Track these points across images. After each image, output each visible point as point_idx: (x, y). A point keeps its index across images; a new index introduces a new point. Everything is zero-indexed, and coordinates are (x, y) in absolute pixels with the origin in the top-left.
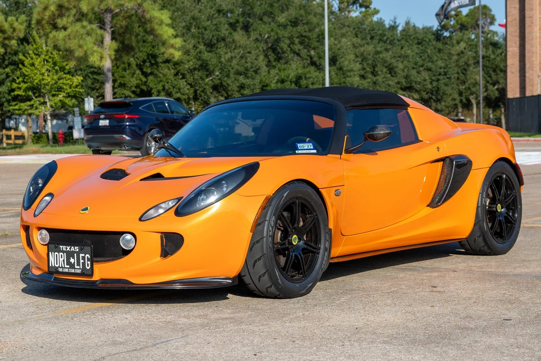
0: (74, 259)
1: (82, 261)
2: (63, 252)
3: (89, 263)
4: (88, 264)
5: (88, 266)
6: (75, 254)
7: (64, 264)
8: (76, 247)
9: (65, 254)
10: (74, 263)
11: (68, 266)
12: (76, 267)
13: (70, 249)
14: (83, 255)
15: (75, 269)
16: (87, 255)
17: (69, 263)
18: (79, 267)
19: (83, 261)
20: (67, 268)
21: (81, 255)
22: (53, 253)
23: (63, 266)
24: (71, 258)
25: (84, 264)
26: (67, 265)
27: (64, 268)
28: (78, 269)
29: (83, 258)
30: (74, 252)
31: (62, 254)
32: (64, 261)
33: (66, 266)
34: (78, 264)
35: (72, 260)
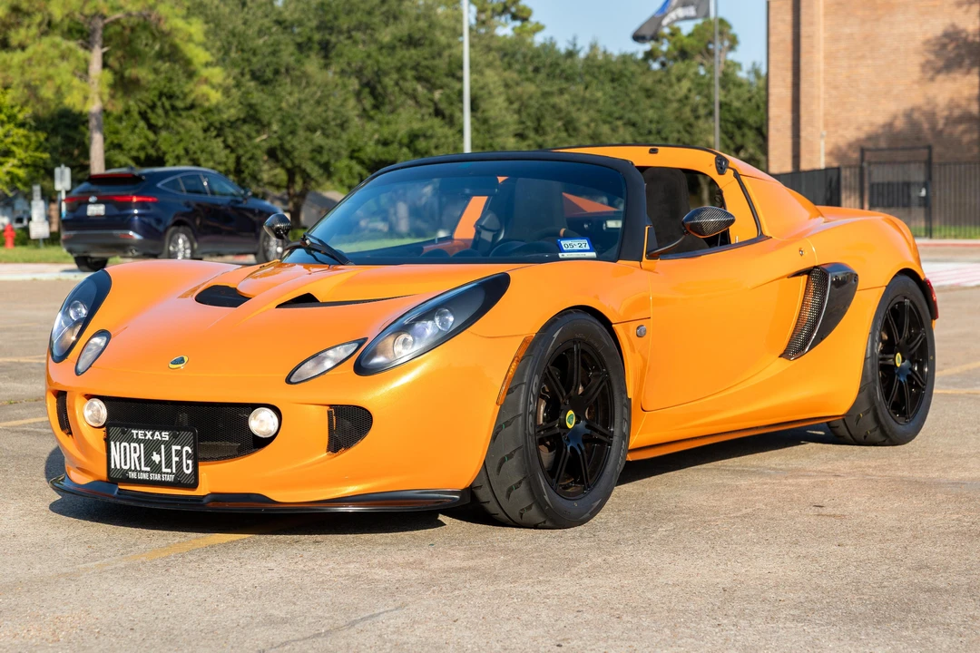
0: (160, 454)
1: (175, 459)
2: (138, 441)
3: (190, 462)
4: (188, 465)
5: (188, 469)
6: (163, 447)
7: (140, 463)
8: (163, 433)
9: (142, 445)
10: (160, 461)
11: (148, 469)
12: (164, 470)
13: (153, 435)
14: (179, 448)
15: (162, 473)
16: (187, 448)
17: (149, 462)
18: (169, 471)
19: (177, 459)
20: (146, 472)
21: (175, 448)
22: (118, 444)
23: (138, 469)
24: (154, 453)
25: (179, 464)
26: (146, 466)
27: (141, 471)
28: (167, 473)
29: (179, 453)
30: (159, 442)
31: (136, 445)
32: (139, 458)
33: (144, 468)
34: (169, 465)
35: (156, 458)
